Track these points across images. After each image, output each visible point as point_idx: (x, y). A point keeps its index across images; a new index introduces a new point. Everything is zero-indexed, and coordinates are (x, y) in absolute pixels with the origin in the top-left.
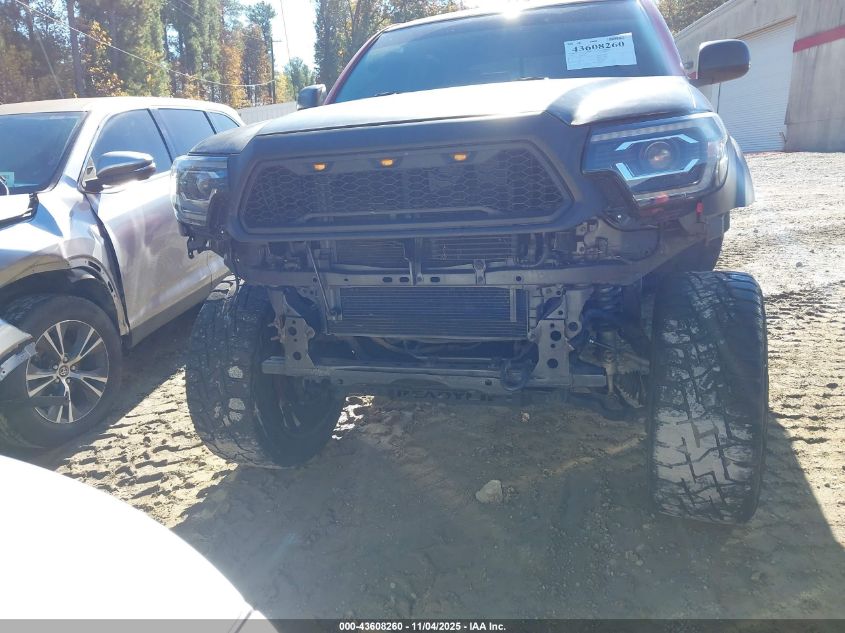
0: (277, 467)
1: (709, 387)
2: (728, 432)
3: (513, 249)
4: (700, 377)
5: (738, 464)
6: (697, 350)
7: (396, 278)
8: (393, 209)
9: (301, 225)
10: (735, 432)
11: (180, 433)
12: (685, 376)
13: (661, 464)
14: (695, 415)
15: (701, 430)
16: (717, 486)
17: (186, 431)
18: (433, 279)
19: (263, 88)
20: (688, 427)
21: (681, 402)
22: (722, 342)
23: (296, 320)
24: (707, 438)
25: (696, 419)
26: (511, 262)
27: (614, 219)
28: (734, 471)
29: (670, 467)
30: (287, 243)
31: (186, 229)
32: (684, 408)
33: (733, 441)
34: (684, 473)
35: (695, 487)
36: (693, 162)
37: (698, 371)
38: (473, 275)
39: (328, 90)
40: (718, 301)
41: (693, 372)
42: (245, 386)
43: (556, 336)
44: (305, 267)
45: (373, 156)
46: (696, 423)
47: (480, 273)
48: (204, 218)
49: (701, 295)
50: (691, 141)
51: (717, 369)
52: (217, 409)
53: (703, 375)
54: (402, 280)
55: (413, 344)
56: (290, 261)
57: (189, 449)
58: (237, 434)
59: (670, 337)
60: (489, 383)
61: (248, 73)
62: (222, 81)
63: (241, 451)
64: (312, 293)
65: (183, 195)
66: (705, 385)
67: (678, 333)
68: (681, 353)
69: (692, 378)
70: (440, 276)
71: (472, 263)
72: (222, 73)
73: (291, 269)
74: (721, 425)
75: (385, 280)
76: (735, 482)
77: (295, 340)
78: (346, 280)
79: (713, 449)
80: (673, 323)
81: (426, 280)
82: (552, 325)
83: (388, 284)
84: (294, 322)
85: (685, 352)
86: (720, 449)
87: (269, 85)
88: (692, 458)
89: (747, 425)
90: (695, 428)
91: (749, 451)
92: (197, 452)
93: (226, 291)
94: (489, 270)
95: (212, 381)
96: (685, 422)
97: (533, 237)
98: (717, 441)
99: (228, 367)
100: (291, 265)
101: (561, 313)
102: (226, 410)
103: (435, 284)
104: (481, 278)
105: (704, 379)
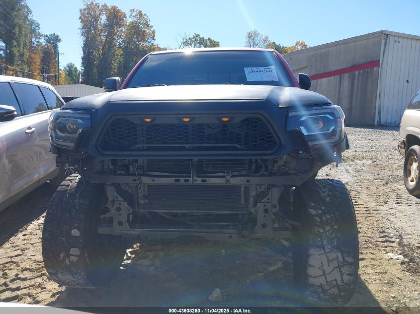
0: (94, 288)
1: (333, 236)
2: (343, 258)
3: (246, 166)
4: (329, 231)
5: (348, 275)
6: (326, 217)
7: (182, 180)
8: (188, 143)
9: (135, 150)
10: (346, 259)
11: (26, 269)
12: (322, 231)
13: (311, 276)
14: (327, 251)
15: (330, 258)
16: (338, 286)
17: (31, 268)
18: (202, 181)
19: (52, 76)
20: (324, 256)
21: (320, 244)
22: (337, 214)
23: (121, 202)
24: (334, 262)
25: (328, 252)
26: (243, 172)
27: (298, 153)
28: (346, 278)
29: (315, 277)
30: (117, 159)
31: (58, 150)
32: (322, 247)
33: (346, 263)
34: (322, 280)
35: (327, 287)
36: (333, 128)
37: (328, 228)
38: (224, 179)
39: (122, 81)
40: (331, 193)
41: (325, 228)
42: (81, 240)
43: (266, 211)
44: (128, 174)
45: (179, 116)
46: (328, 255)
47: (228, 177)
48: (72, 145)
49: (323, 190)
50: (331, 118)
51: (336, 227)
52: (62, 255)
53: (329, 230)
54: (186, 181)
55: (184, 215)
56: (119, 170)
57: (34, 279)
58: (73, 269)
59: (313, 211)
60: (230, 237)
61: (43, 68)
62: (29, 71)
63: (74, 279)
64: (129, 187)
65: (57, 131)
66: (331, 235)
67: (316, 209)
68: (318, 219)
69: (325, 232)
70: (207, 179)
71: (224, 172)
72: (29, 67)
73: (121, 174)
74: (339, 255)
75: (176, 180)
76: (346, 284)
77: (120, 214)
78: (153, 180)
79: (336, 268)
80: (313, 204)
81: (199, 181)
82: (265, 206)
83: (178, 183)
84: (120, 204)
85: (320, 219)
86: (339, 267)
87: (55, 76)
88: (326, 273)
89: (352, 255)
90: (327, 257)
91: (352, 268)
92: (39, 280)
93: (68, 186)
94: (233, 176)
95: (60, 238)
96: (323, 254)
97: (254, 160)
98: (338, 263)
99: (71, 229)
100: (120, 172)
101: (268, 199)
102: (68, 255)
103: (204, 183)
104: (228, 181)
105: (330, 232)
